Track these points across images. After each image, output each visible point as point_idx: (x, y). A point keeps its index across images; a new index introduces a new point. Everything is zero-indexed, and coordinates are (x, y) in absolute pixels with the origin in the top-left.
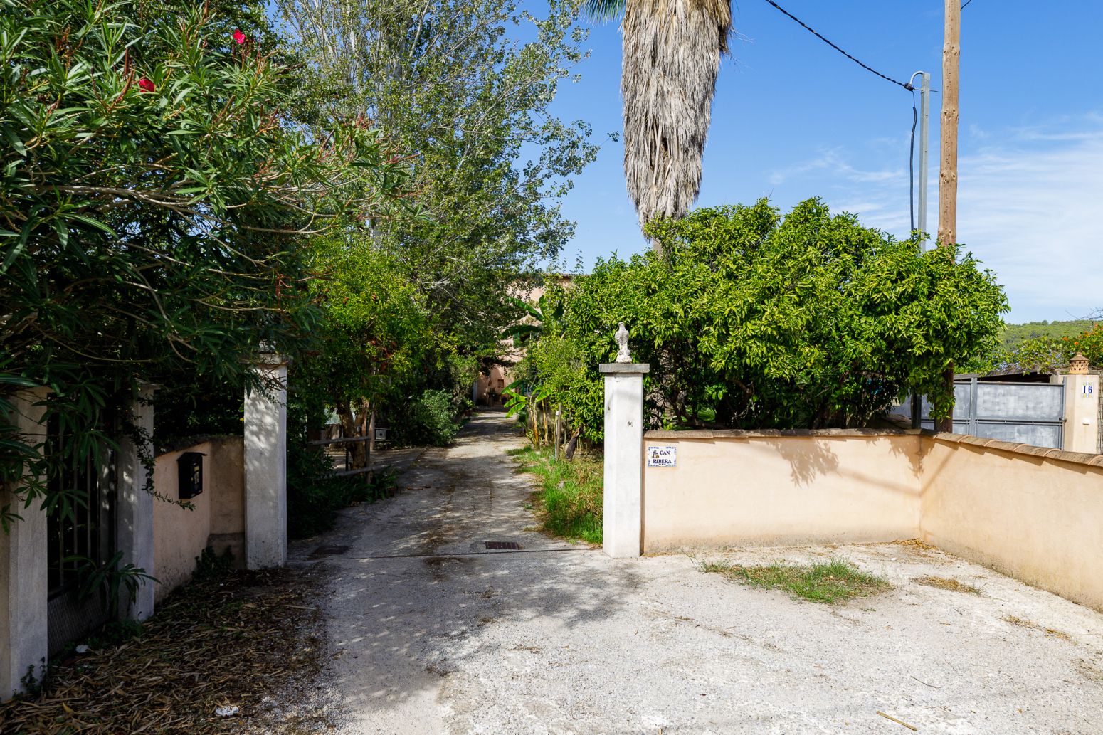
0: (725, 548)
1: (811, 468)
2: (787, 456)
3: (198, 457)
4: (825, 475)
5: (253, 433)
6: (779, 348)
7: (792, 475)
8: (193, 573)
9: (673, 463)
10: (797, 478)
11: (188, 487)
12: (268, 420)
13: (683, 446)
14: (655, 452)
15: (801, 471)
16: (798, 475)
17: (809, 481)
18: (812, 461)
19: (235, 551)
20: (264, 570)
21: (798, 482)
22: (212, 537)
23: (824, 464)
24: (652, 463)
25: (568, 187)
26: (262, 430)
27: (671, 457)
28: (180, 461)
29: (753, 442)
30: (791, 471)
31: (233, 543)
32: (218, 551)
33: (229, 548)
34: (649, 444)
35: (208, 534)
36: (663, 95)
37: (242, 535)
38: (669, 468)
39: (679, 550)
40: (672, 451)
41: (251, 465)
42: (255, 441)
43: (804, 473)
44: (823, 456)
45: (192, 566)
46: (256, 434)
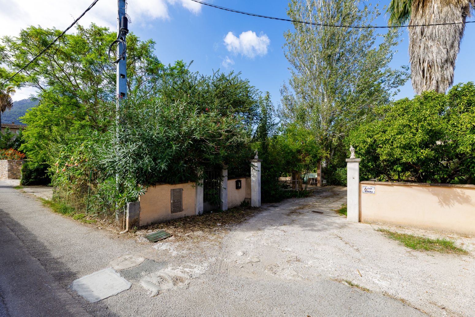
0: (400, 227)
1: (452, 201)
2: (434, 194)
3: (240, 181)
4: (462, 204)
5: (252, 177)
6: (407, 151)
7: (439, 202)
8: (240, 205)
9: (373, 192)
10: (442, 204)
11: (238, 187)
12: (255, 174)
13: (378, 187)
14: (365, 188)
15: (446, 201)
16: (443, 203)
17: (450, 206)
18: (452, 198)
19: (249, 202)
20: (254, 207)
21: (443, 206)
22: (246, 198)
23: (461, 200)
24: (364, 191)
25: (398, 92)
26: (254, 176)
27: (373, 190)
28: (236, 181)
29: (413, 187)
30: (438, 201)
31: (249, 200)
32: (246, 202)
33: (248, 201)
34: (362, 185)
35: (245, 197)
36: (428, 48)
37: (250, 199)
38: (371, 194)
39: (377, 223)
40: (373, 188)
41: (252, 184)
42: (253, 178)
43: (447, 202)
44: (460, 196)
45: (240, 203)
46: (253, 177)
